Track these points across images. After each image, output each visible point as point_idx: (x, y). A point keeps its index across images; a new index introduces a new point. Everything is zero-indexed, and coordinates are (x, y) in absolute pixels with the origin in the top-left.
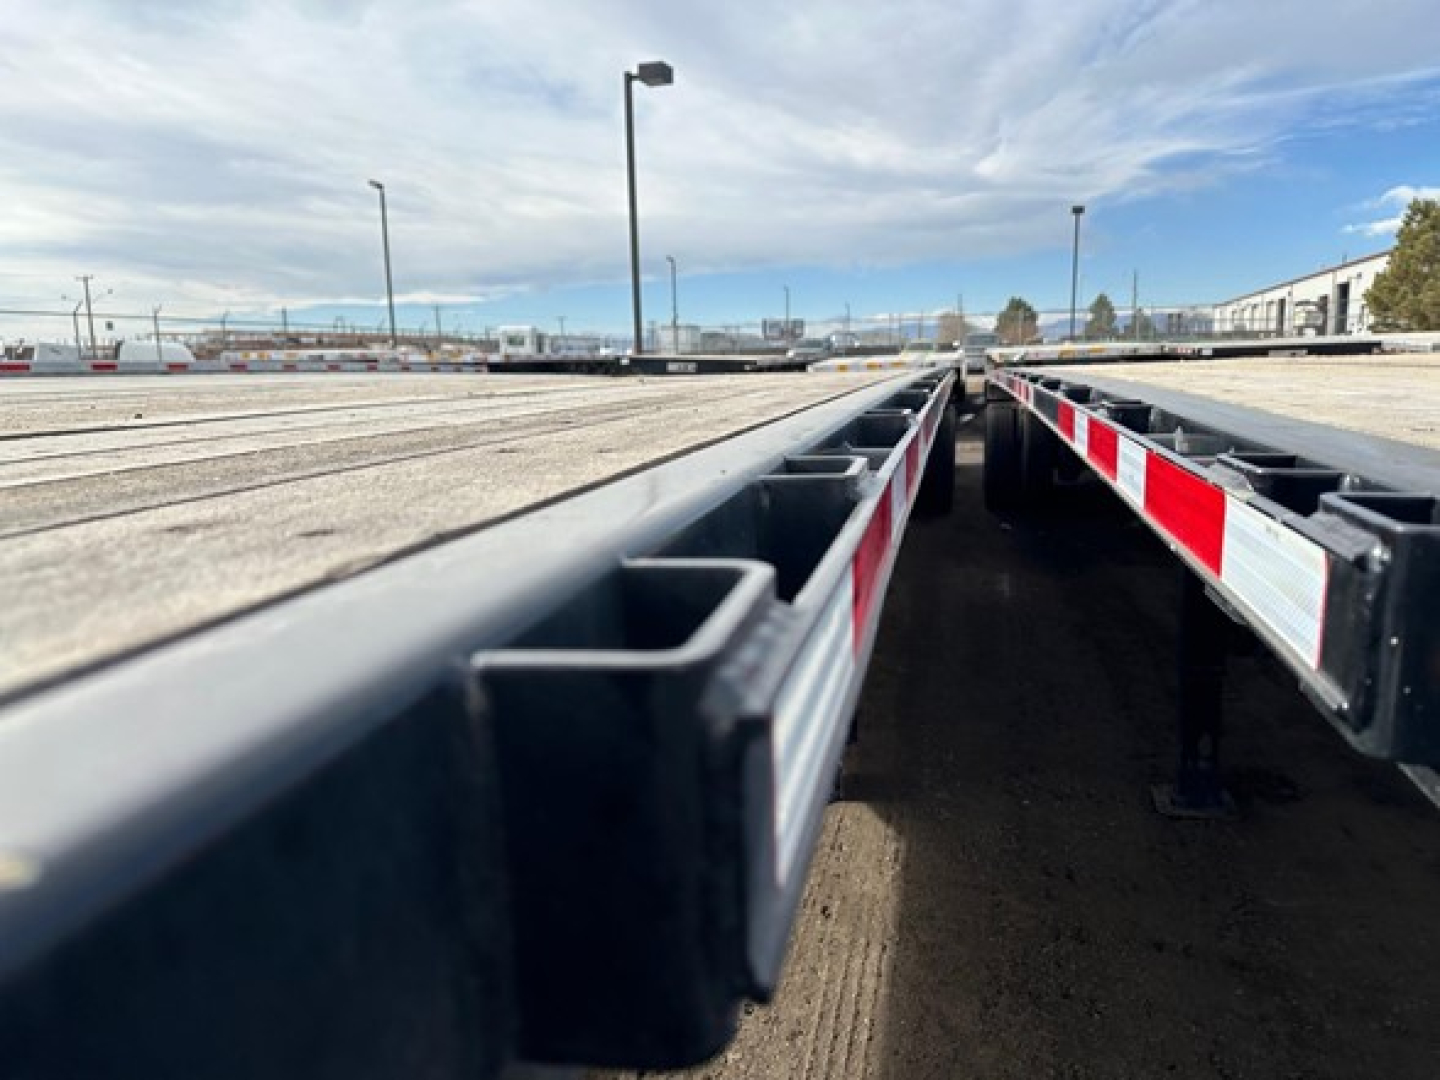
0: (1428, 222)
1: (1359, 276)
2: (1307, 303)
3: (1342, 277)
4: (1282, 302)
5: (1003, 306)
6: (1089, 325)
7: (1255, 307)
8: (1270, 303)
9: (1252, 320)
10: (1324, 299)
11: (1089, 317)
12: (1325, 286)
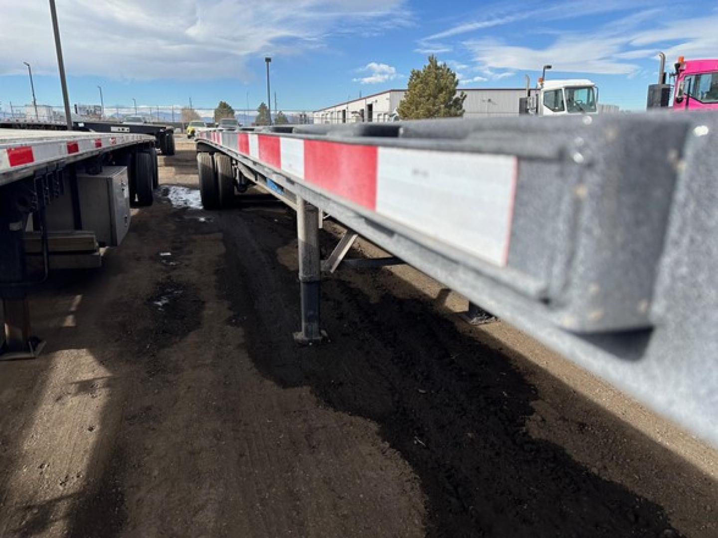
0: (419, 80)
1: (376, 101)
2: (356, 112)
3: (369, 101)
4: (344, 111)
5: (217, 106)
6: (258, 118)
7: (332, 113)
8: (339, 112)
9: (331, 119)
10: (362, 110)
11: (258, 113)
12: (361, 105)
